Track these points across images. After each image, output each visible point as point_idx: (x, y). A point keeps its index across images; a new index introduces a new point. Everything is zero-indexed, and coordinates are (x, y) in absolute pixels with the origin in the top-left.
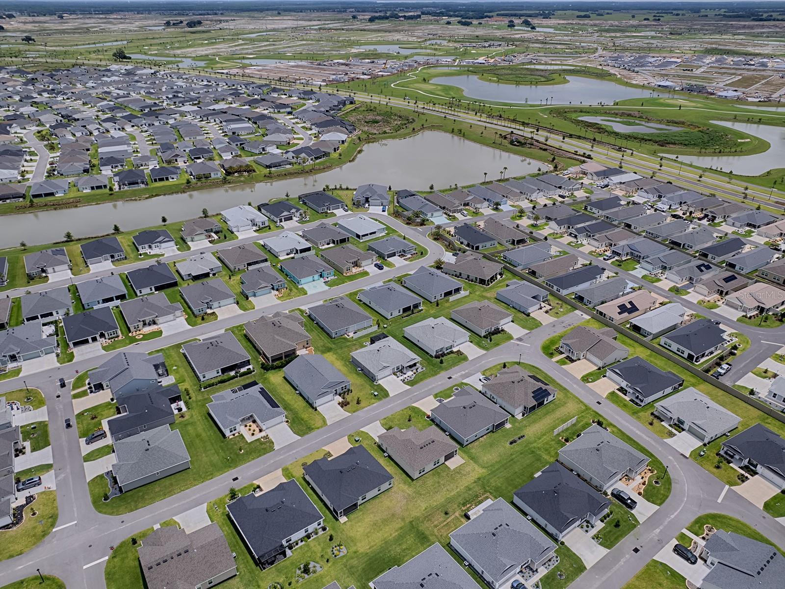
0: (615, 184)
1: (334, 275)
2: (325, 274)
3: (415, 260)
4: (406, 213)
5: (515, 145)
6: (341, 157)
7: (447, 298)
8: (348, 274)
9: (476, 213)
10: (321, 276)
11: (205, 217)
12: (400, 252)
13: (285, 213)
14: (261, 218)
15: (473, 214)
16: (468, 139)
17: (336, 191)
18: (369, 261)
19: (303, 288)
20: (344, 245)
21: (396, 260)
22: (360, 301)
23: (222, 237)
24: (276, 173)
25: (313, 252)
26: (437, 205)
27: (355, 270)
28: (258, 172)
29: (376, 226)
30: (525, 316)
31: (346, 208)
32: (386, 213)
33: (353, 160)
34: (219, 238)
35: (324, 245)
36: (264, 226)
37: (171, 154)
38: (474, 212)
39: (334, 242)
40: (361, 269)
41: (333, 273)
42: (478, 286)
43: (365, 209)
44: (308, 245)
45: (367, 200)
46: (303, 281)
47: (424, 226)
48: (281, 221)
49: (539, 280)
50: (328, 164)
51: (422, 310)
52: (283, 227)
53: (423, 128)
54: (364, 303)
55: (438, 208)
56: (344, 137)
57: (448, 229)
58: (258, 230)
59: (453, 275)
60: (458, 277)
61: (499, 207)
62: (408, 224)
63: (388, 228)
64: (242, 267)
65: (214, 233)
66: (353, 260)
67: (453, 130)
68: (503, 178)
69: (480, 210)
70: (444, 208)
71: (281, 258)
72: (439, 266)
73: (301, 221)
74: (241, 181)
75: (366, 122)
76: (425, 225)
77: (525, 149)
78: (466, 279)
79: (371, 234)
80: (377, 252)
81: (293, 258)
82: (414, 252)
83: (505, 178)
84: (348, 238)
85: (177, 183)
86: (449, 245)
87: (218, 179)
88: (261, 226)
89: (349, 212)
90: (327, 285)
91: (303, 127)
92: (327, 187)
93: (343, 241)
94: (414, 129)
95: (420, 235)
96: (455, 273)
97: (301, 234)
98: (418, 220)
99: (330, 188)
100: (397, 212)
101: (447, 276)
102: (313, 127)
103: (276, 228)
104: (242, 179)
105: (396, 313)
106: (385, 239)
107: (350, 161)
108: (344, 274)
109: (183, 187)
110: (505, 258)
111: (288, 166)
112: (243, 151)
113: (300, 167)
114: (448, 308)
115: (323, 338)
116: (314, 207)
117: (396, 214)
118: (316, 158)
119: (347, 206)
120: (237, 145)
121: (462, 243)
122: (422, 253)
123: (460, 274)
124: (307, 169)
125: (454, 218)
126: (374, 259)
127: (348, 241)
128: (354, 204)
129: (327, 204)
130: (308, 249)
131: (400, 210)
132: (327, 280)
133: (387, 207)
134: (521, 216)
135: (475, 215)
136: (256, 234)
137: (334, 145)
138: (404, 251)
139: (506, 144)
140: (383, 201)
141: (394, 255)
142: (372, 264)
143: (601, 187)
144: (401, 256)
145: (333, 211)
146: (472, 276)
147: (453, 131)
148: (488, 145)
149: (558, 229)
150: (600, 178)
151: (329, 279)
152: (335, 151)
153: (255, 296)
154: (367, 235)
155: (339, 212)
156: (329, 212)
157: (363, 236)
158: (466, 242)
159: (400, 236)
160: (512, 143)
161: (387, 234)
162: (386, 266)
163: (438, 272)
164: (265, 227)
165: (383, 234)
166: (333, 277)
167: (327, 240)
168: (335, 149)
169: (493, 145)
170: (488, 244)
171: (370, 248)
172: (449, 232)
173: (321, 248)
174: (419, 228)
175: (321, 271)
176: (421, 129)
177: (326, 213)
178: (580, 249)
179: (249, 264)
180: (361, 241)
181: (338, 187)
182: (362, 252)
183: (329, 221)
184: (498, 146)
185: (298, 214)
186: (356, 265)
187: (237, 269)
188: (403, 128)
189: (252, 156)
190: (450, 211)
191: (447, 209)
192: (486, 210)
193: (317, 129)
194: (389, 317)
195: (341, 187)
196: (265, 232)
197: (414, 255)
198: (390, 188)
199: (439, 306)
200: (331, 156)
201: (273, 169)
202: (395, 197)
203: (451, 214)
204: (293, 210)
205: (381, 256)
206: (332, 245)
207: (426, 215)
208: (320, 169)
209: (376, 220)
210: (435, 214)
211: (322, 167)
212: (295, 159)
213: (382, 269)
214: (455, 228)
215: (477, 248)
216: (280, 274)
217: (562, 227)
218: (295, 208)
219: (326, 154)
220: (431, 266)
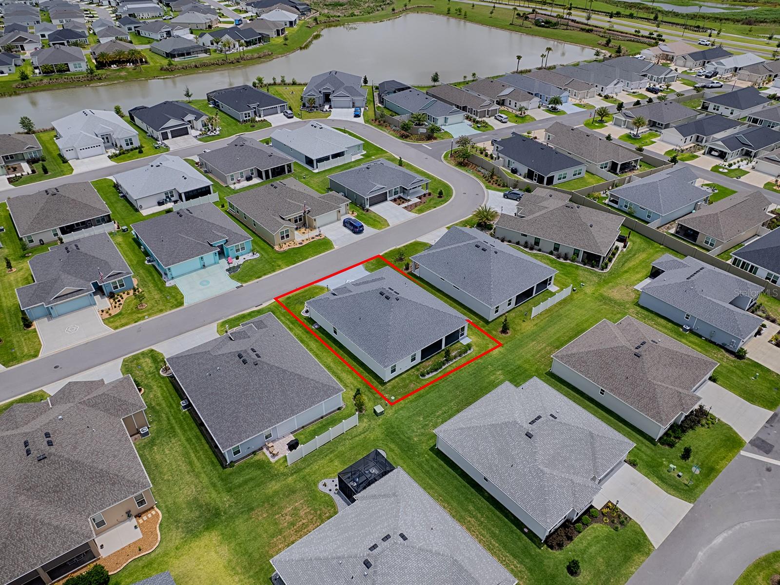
0: (727, 71)
1: (253, 251)
2: (230, 249)
3: (429, 208)
4: (397, 117)
5: (543, 26)
6: (287, 42)
7: (523, 308)
8: (285, 248)
9: (521, 117)
10: (222, 253)
11: (27, 133)
12: (396, 193)
13: (172, 122)
14: (124, 130)
15: (517, 119)
16: (471, 21)
17: (275, 87)
18: (333, 214)
19: (175, 288)
20: (278, 181)
21: (388, 210)
22: (311, 321)
23: (40, 171)
24: (180, 64)
25: (213, 197)
26: (452, 104)
27: (301, 237)
28: (152, 64)
29: (343, 143)
30: (732, 358)
31: (289, 112)
32: (361, 120)
33: (306, 47)
34: (33, 172)
35: (239, 181)
36: (130, 147)
37: (11, 37)
38: (517, 116)
39: (260, 175)
40: (315, 233)
41: (249, 246)
42: (584, 272)
43: (322, 114)
44: (203, 181)
45: (327, 99)
46: (175, 269)
47: (435, 141)
48: (165, 137)
49: (713, 253)
50: (266, 51)
51: (469, 346)
52: (167, 148)
53: (406, 10)
54: (321, 329)
55: (455, 108)
56: (293, 17)
57: (480, 145)
58: (116, 156)
59: (518, 243)
60: (532, 249)
61: (559, 107)
62: (403, 137)
63: (367, 145)
64: (49, 237)
65: (28, 162)
66: (297, 214)
67: (449, 10)
68: (544, 66)
69: (527, 113)
70: (464, 109)
71: (145, 212)
72: (484, 222)
73: (204, 137)
74: (121, 78)
75: (325, 5)
76: (435, 139)
77: (559, 31)
78: (551, 253)
79: (335, 156)
80: (348, 195)
81: (169, 211)
82: (425, 192)
83: (548, 65)
84: (289, 166)
85: (7, 79)
86: (492, 177)
87: (82, 73)
88: (125, 147)
89: (295, 119)
90: (232, 277)
91: (235, 10)
92: (260, 80)
93: (279, 172)
94: (393, 10)
95: (429, 157)
96: (523, 240)
97: (197, 160)
98: (422, 130)
99: (265, 82)
100: (382, 116)
101: (505, 247)
102: (249, 8)
103: (153, 151)
104: (123, 73)
105: (404, 364)
106: (363, 166)
107: (301, 48)
108: (277, 248)
109: (14, 85)
110: (616, 203)
111: (203, 55)
112: (139, 37)
113: (222, 55)
114: (533, 336)
115: (197, 464)
116: (232, 111)
117: (381, 121)
118: (248, 44)
119: (290, 109)
120: (130, 29)
121: (514, 171)
122: (441, 193)
123: (537, 242)
124: (232, 59)
125: (486, 126)
126: (343, 209)
127: (290, 171)
128: (304, 105)
129: (255, 105)
130: (205, 191)
131: (387, 113)
132: (235, 263)
133: (362, 109)
134: (601, 121)
135: (519, 120)
136: (111, 163)
137: (276, 26)
138: (404, 190)
139: (530, 26)
140: (356, 98)
141: (382, 198)
142: (338, 220)
143: (707, 77)
144: (399, 200)
145: (265, 118)
146: (567, 247)
147: (448, 13)
148: (503, 28)
149: (682, 143)
150: (698, 62)
151: (241, 261)
152: (278, 35)
153: (49, 315)
154: (327, 158)
155: (277, 119)
156: (257, 119)
157: (320, 160)
158: (524, 170)
159: (393, 160)
160: (537, 23)
161: (367, 156)
162: (368, 224)
163: (483, 236)
164: (132, 150)
165: (359, 157)
166: (249, 256)
167: (246, 172)
168: (278, 31)
169: (511, 27)
170: (569, 172)
171: (334, 187)
172: (483, 151)
173: (232, 187)
174: (426, 145)
175: (221, 242)
176: (404, 10)
177: (253, 121)
178: (743, 179)
179: (66, 230)
180: (316, 171)
181: (278, 81)
182: (316, 195)
183: (255, 136)
184: (518, 28)
185: (198, 124)
186: (304, 225)
187: (36, 242)
188: (378, 10)
189: (149, 43)
190: (476, 114)
191: (471, 111)
192: (537, 112)
193: (255, 10)
194: (387, 376)
195: (283, 81)
196: (130, 158)
197: (424, 199)
198: (366, 81)
199: (510, 332)
200: (272, 42)
201: (177, 59)
202: (376, 94)
203: (478, 119)
204: (189, 117)
205: (357, 202)
206: (256, 181)
207: (435, 120)
208: (251, 59)
209: (345, 131)
210: (452, 119)
211: (256, 55)
212: (215, 44)
213: (360, 232)
214: (494, 142)
215: (550, 181)
216: (133, 250)
217: (689, 138)
218: (193, 112)
219: (263, 38)
220: (465, 224)
